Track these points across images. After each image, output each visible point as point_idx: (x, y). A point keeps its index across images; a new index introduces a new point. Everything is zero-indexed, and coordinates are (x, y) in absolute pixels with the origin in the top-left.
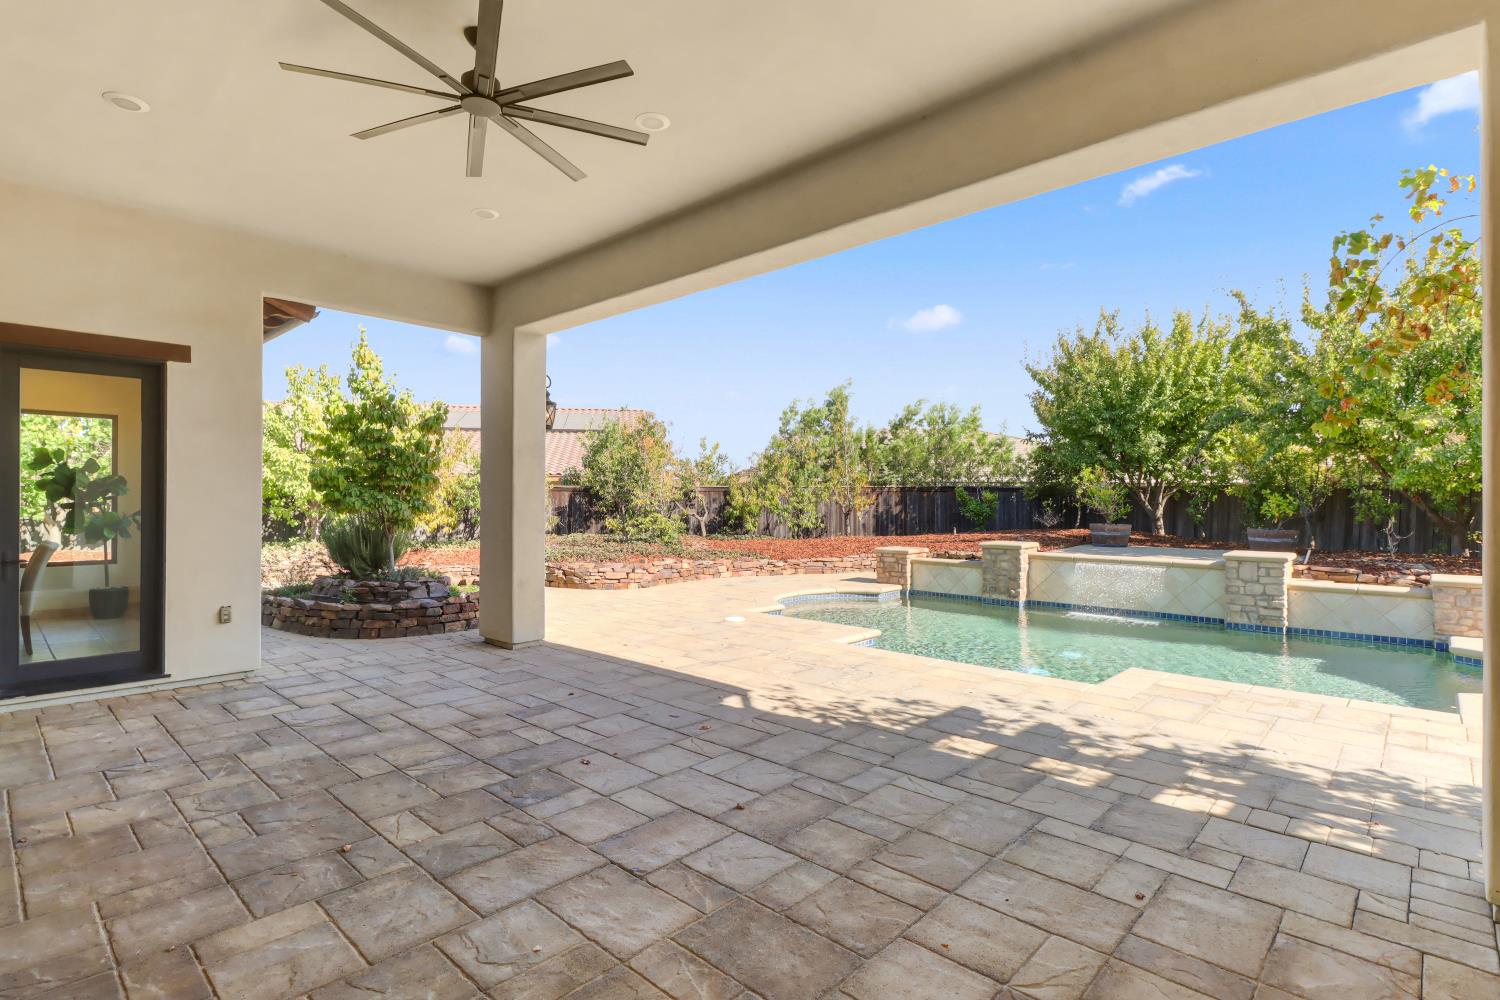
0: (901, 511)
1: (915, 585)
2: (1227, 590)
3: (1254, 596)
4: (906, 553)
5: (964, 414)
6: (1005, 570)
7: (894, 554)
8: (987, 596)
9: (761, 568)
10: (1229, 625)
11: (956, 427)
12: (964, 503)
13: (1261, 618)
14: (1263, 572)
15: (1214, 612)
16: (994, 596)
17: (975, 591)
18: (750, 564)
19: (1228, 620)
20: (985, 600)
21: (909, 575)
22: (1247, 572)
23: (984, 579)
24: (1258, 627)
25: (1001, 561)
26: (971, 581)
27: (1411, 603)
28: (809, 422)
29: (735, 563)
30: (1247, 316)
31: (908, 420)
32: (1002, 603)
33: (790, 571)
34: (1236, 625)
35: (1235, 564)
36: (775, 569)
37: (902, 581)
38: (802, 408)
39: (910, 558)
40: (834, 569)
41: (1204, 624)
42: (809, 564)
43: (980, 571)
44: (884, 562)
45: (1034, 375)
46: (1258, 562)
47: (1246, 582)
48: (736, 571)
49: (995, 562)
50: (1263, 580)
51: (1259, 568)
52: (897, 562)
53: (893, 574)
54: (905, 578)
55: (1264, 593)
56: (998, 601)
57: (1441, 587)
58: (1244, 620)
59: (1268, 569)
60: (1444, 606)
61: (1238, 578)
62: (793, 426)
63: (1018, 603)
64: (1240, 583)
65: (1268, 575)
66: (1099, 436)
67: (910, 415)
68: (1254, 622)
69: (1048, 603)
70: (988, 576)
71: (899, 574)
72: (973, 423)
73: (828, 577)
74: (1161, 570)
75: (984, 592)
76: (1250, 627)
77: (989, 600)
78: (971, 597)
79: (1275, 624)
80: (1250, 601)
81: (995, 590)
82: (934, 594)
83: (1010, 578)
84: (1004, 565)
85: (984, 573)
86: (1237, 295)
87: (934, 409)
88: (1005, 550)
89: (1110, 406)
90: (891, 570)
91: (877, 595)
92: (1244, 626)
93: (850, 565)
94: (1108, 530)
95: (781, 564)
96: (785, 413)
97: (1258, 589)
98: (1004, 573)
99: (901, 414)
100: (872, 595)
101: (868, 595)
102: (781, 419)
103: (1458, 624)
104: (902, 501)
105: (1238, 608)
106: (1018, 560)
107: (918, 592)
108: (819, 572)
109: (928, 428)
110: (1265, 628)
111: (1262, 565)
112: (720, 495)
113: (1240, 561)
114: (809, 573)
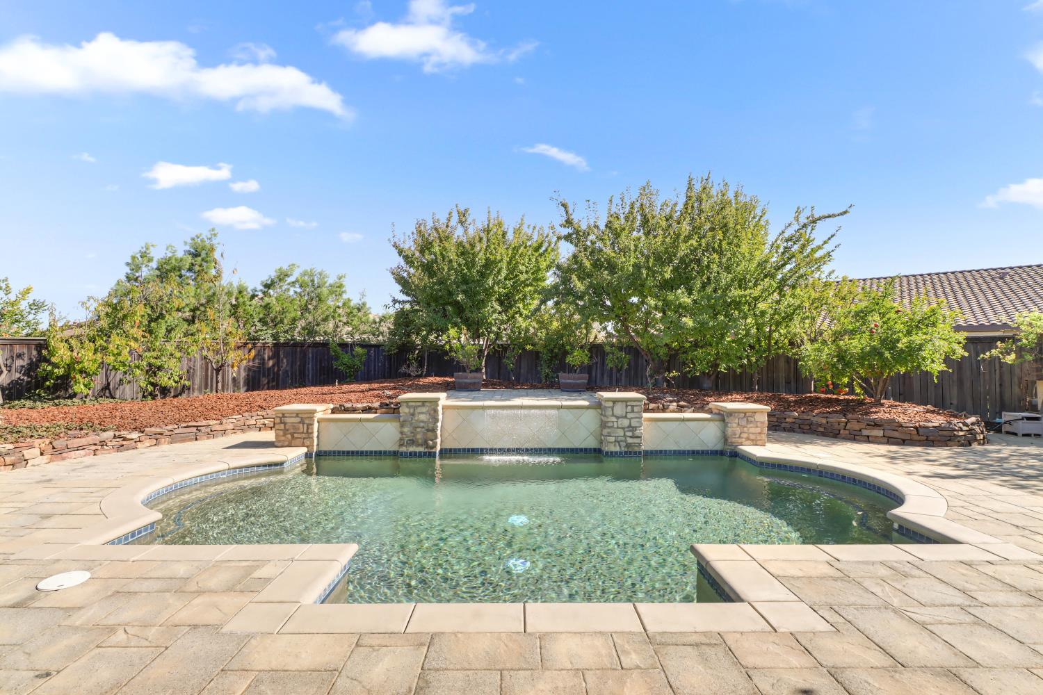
0: (273, 365)
1: (321, 444)
2: (603, 425)
3: (623, 428)
4: (314, 412)
5: (331, 280)
6: (423, 422)
7: (297, 414)
8: (404, 449)
9: (103, 444)
10: (607, 453)
11: (325, 291)
12: (337, 358)
13: (628, 445)
14: (629, 408)
15: (591, 443)
16: (412, 449)
17: (390, 446)
18: (83, 441)
19: (606, 449)
20: (402, 453)
21: (315, 434)
22: (619, 409)
23: (402, 433)
24: (626, 453)
25: (420, 413)
26: (386, 434)
27: (712, 424)
28: (165, 272)
29: (55, 443)
30: (569, 222)
31: (280, 280)
32: (420, 455)
33: (147, 443)
34: (612, 452)
35: (611, 404)
36: (124, 443)
37: (307, 443)
38: (158, 254)
39: (318, 416)
40: (211, 434)
41: (583, 454)
42: (176, 431)
43: (396, 424)
44: (285, 424)
45: (400, 252)
46: (625, 401)
47: (618, 418)
48: (57, 453)
49: (413, 415)
50: (630, 415)
51: (627, 406)
52: (302, 422)
53: (296, 435)
54: (312, 438)
55: (630, 426)
56: (415, 453)
57: (731, 413)
58: (618, 449)
59: (633, 406)
60: (733, 427)
61: (613, 415)
62: (144, 272)
63: (435, 453)
64: (614, 419)
65: (633, 411)
66: (457, 302)
67: (282, 276)
68: (623, 449)
69: (459, 450)
70: (406, 430)
71: (304, 436)
72: (337, 289)
73: (205, 444)
74: (554, 412)
75: (401, 445)
76: (621, 453)
77: (406, 453)
78: (385, 452)
79: (636, 449)
80: (621, 433)
81: (413, 442)
82: (344, 452)
83: (428, 430)
84: (422, 417)
85: (402, 426)
86: (563, 205)
87: (305, 274)
88: (424, 402)
89: (465, 281)
90: (292, 431)
91: (282, 464)
92: (616, 453)
93: (231, 426)
94: (470, 378)
95: (135, 435)
96: (133, 258)
97: (626, 423)
98: (422, 424)
99: (273, 275)
100: (276, 464)
101: (270, 465)
102: (128, 264)
103: (740, 437)
104: (276, 355)
105: (613, 439)
106: (436, 411)
107: (325, 452)
108: (191, 440)
109: (299, 290)
110: (630, 453)
111: (628, 404)
112: (29, 349)
113: (615, 401)
114: (176, 442)
